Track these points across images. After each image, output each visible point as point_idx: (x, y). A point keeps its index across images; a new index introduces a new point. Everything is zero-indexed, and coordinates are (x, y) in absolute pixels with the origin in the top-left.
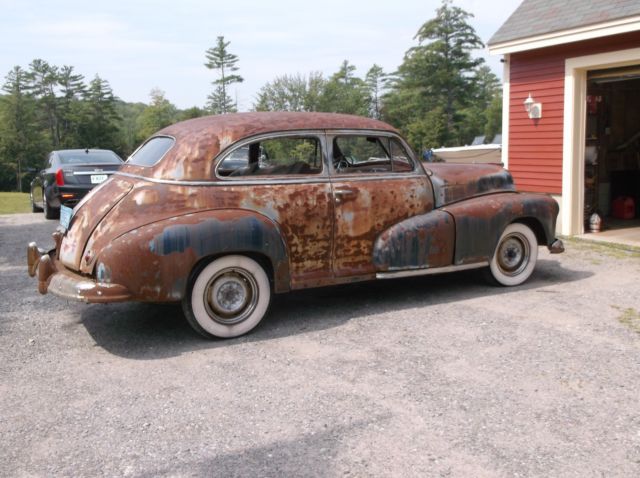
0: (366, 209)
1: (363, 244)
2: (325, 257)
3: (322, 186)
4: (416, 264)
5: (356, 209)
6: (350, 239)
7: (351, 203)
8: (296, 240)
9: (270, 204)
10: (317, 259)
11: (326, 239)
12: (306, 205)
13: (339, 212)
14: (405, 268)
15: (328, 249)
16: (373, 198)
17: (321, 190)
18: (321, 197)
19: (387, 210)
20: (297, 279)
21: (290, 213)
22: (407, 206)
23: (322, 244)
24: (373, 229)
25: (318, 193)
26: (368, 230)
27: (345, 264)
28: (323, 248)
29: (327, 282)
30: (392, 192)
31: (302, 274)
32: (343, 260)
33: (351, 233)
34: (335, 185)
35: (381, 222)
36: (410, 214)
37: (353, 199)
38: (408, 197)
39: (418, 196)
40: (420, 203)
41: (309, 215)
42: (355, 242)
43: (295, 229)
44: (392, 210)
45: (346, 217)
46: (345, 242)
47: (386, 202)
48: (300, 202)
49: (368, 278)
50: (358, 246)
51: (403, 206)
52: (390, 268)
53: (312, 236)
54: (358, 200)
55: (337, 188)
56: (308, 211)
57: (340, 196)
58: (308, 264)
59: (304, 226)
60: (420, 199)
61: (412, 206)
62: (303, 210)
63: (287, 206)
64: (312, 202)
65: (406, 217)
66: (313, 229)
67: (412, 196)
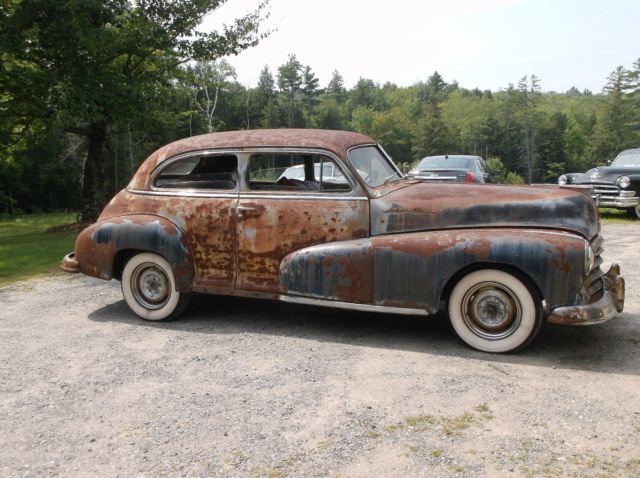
0: (271, 227)
1: (268, 262)
2: (228, 268)
3: (229, 201)
4: (320, 293)
5: (259, 227)
6: (252, 255)
7: (253, 220)
8: (199, 248)
9: (180, 213)
10: (221, 268)
11: (227, 251)
12: (210, 217)
13: (240, 227)
14: (307, 295)
15: (230, 260)
16: (280, 218)
17: (226, 205)
18: (224, 211)
19: (297, 231)
20: (199, 283)
21: (194, 223)
22: (326, 229)
23: (223, 255)
24: (278, 248)
25: (222, 207)
26: (273, 249)
27: (250, 279)
28: (226, 259)
29: (226, 292)
30: (306, 213)
31: (207, 280)
32: (247, 274)
33: (253, 249)
34: (241, 201)
35: (289, 242)
36: (328, 239)
37: (257, 216)
38: (328, 219)
39: (344, 220)
40: (345, 228)
41: (212, 226)
42: (259, 259)
43: (198, 237)
44: (304, 232)
45: (248, 233)
46: (247, 257)
47: (296, 222)
48: (204, 214)
49: (270, 296)
50: (263, 263)
51: (319, 229)
52: (289, 292)
53: (213, 246)
54: (263, 218)
55: (242, 204)
56: (211, 223)
57: (243, 212)
58: (213, 271)
59: (206, 237)
60: (345, 224)
61: (332, 230)
62: (207, 222)
63: (193, 216)
64: (215, 215)
65: (323, 241)
66: (214, 240)
67: (334, 220)
